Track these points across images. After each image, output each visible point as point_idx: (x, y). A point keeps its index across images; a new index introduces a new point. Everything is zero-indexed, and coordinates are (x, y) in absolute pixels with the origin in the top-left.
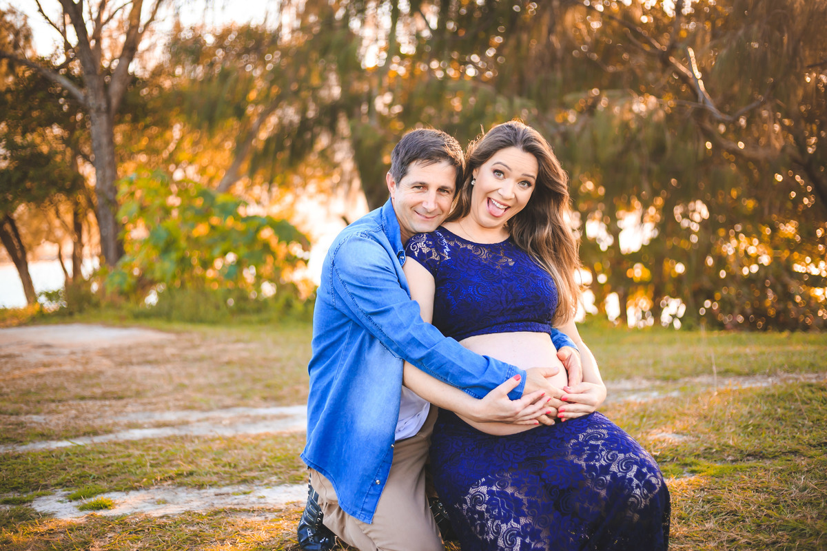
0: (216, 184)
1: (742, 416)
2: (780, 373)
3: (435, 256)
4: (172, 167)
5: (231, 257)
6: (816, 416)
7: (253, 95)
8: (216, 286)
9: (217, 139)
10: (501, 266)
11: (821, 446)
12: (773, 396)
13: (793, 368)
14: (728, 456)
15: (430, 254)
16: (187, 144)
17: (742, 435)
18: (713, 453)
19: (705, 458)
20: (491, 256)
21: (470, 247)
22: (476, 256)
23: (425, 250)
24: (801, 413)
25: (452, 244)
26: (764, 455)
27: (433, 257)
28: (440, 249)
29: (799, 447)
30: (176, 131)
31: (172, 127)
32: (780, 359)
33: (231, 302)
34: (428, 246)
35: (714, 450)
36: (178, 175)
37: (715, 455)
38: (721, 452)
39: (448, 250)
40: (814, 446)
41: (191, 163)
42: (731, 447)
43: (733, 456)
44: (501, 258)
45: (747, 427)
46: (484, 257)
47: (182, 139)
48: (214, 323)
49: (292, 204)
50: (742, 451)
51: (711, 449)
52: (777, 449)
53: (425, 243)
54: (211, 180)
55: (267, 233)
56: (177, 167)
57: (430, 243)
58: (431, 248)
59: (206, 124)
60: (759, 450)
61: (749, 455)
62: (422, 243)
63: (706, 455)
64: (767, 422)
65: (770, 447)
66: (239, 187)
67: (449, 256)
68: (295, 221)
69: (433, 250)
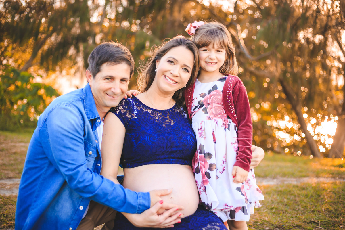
0: (21, 67)
1: (268, 202)
2: (278, 177)
3: (128, 116)
4: (2, 58)
5: (25, 101)
6: (304, 205)
7: (41, 29)
8: (16, 114)
9: (24, 48)
10: (166, 125)
11: (311, 223)
12: (281, 191)
13: (284, 175)
14: (266, 227)
15: (125, 113)
16: (10, 49)
17: (270, 214)
18: (258, 225)
19: (254, 227)
20: (161, 118)
21: (149, 111)
22: (152, 117)
23: (123, 111)
24: (296, 202)
25: (139, 109)
26: (284, 227)
27: (127, 116)
28: (131, 111)
29: (300, 223)
30: (6, 43)
31: (4, 41)
32: (278, 170)
33: (22, 121)
34: (125, 109)
35: (259, 223)
36: (5, 62)
37: (260, 226)
38: (263, 224)
39: (136, 112)
40: (308, 223)
41: (11, 57)
42: (267, 222)
43: (268, 227)
44: (167, 119)
45: (272, 209)
46: (157, 118)
47: (8, 46)
48: (13, 131)
49: (55, 79)
50: (273, 225)
51: (257, 222)
52: (290, 224)
53: (123, 107)
54: (19, 65)
55: (42, 92)
56: (4, 59)
57: (126, 107)
58: (126, 110)
59: (19, 41)
60: (281, 224)
61: (277, 227)
62: (122, 107)
63: (255, 226)
64: (281, 207)
65: (287, 223)
66: (32, 69)
67: (136, 116)
68: (55, 87)
69: (128, 112)
